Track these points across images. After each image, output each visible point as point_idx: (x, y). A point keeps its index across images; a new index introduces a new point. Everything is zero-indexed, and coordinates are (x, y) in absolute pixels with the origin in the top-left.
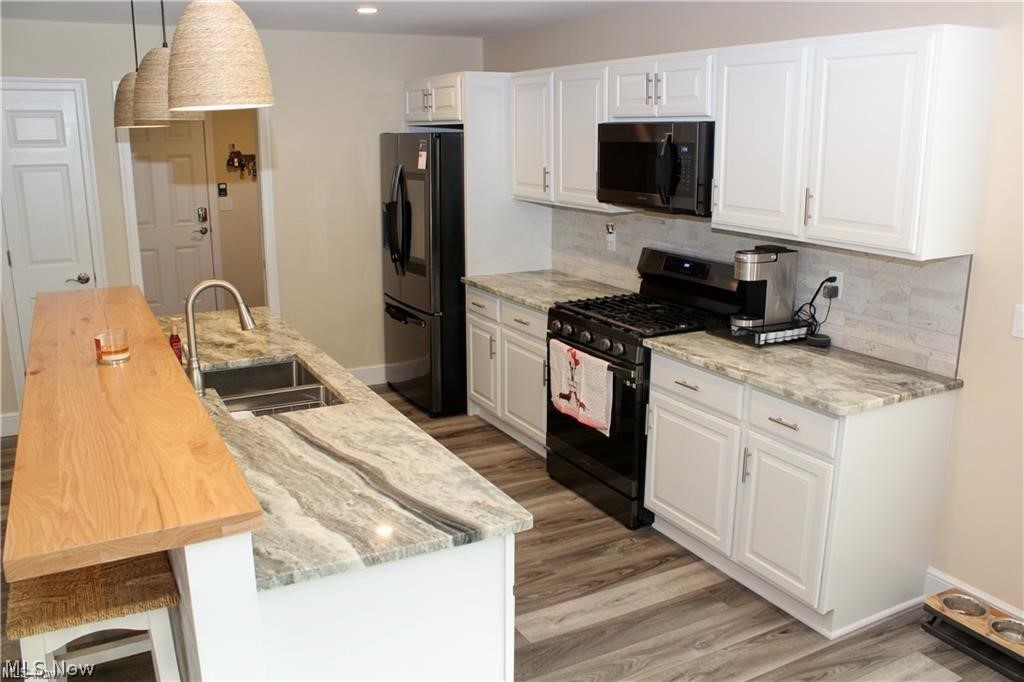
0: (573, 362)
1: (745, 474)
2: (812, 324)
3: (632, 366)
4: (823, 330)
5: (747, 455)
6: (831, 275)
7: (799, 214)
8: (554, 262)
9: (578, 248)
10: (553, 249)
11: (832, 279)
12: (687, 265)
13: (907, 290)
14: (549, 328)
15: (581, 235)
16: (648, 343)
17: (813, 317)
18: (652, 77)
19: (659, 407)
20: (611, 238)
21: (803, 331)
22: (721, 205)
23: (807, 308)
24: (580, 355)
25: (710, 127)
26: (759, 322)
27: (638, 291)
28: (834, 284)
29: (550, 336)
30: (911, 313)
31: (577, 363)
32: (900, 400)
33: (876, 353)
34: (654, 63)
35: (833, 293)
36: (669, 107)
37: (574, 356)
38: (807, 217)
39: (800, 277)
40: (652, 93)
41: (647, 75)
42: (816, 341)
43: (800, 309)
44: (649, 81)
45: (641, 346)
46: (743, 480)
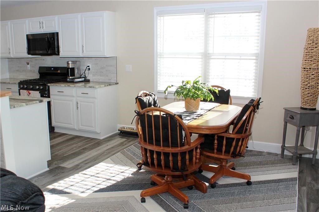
0: (28, 94)
1: (77, 108)
2: (85, 77)
3: (46, 90)
4: (88, 78)
5: (77, 103)
6: (88, 65)
7: (81, 51)
8: (9, 76)
9: (18, 71)
10: (9, 72)
11: (89, 66)
12: (52, 69)
13: (105, 66)
14: (19, 88)
15: (18, 67)
16: (49, 85)
17: (85, 76)
18: (41, 22)
19: (53, 99)
20: (29, 66)
21: (83, 79)
22: (62, 51)
23: (84, 74)
24: (30, 91)
25: (57, 33)
26: (74, 77)
27: (39, 78)
28: (89, 67)
29: (19, 90)
30: (106, 71)
31: (30, 94)
32: (107, 86)
33: (100, 81)
34: (41, 19)
35: (89, 69)
36: (46, 29)
37: (29, 92)
38: (83, 51)
39: (81, 67)
40: (41, 26)
41: (40, 22)
42: (87, 81)
43: (82, 75)
44: (40, 23)
45: (47, 85)
46: (77, 109)
